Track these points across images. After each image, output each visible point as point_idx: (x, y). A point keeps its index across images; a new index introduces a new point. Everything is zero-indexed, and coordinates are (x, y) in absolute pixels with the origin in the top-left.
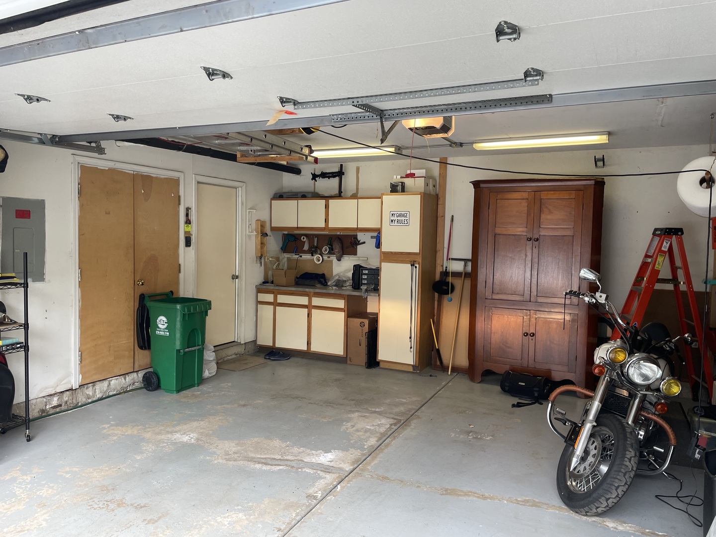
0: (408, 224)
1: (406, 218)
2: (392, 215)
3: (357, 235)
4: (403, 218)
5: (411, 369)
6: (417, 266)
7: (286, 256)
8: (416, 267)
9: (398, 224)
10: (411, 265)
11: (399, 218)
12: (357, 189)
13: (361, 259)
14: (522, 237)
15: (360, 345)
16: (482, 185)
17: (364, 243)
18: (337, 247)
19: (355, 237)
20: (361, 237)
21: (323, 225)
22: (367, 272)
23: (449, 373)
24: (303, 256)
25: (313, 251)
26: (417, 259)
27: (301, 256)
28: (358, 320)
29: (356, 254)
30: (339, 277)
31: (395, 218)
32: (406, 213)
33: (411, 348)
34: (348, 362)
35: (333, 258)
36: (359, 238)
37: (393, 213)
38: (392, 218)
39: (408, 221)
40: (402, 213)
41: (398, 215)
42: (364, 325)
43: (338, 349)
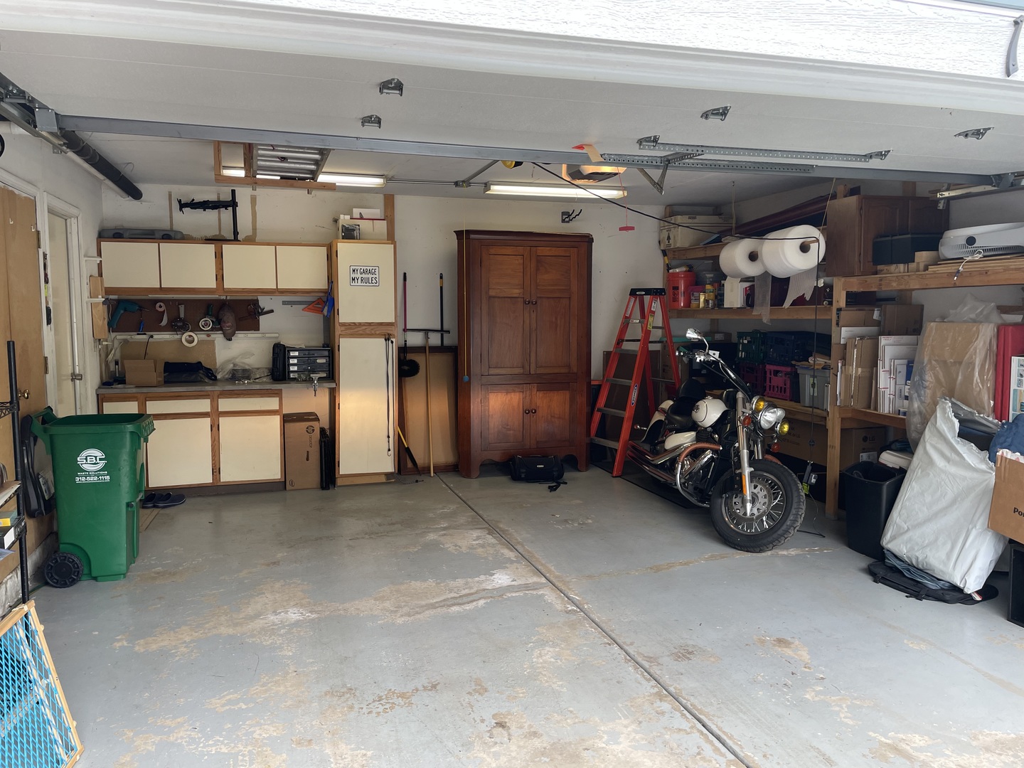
0: (377, 284)
1: (374, 276)
2: (354, 271)
3: (258, 300)
4: (370, 276)
5: (383, 479)
6: (394, 340)
7: (118, 337)
8: (392, 342)
9: (362, 284)
10: (386, 340)
11: (364, 276)
12: (254, 229)
13: (267, 335)
14: (519, 299)
15: (307, 460)
16: (472, 236)
17: (272, 311)
18: (229, 320)
19: (256, 302)
20: (264, 302)
21: (212, 284)
22: (296, 354)
23: (432, 475)
24: (155, 337)
25: (178, 325)
26: (392, 330)
27: (152, 337)
28: (304, 423)
29: (257, 328)
30: (235, 365)
31: (359, 275)
32: (374, 268)
33: (389, 450)
34: (288, 487)
35: (218, 338)
36: (262, 304)
37: (354, 268)
38: (354, 276)
39: (377, 280)
40: (368, 268)
41: (362, 271)
42: (313, 430)
43: (273, 472)
